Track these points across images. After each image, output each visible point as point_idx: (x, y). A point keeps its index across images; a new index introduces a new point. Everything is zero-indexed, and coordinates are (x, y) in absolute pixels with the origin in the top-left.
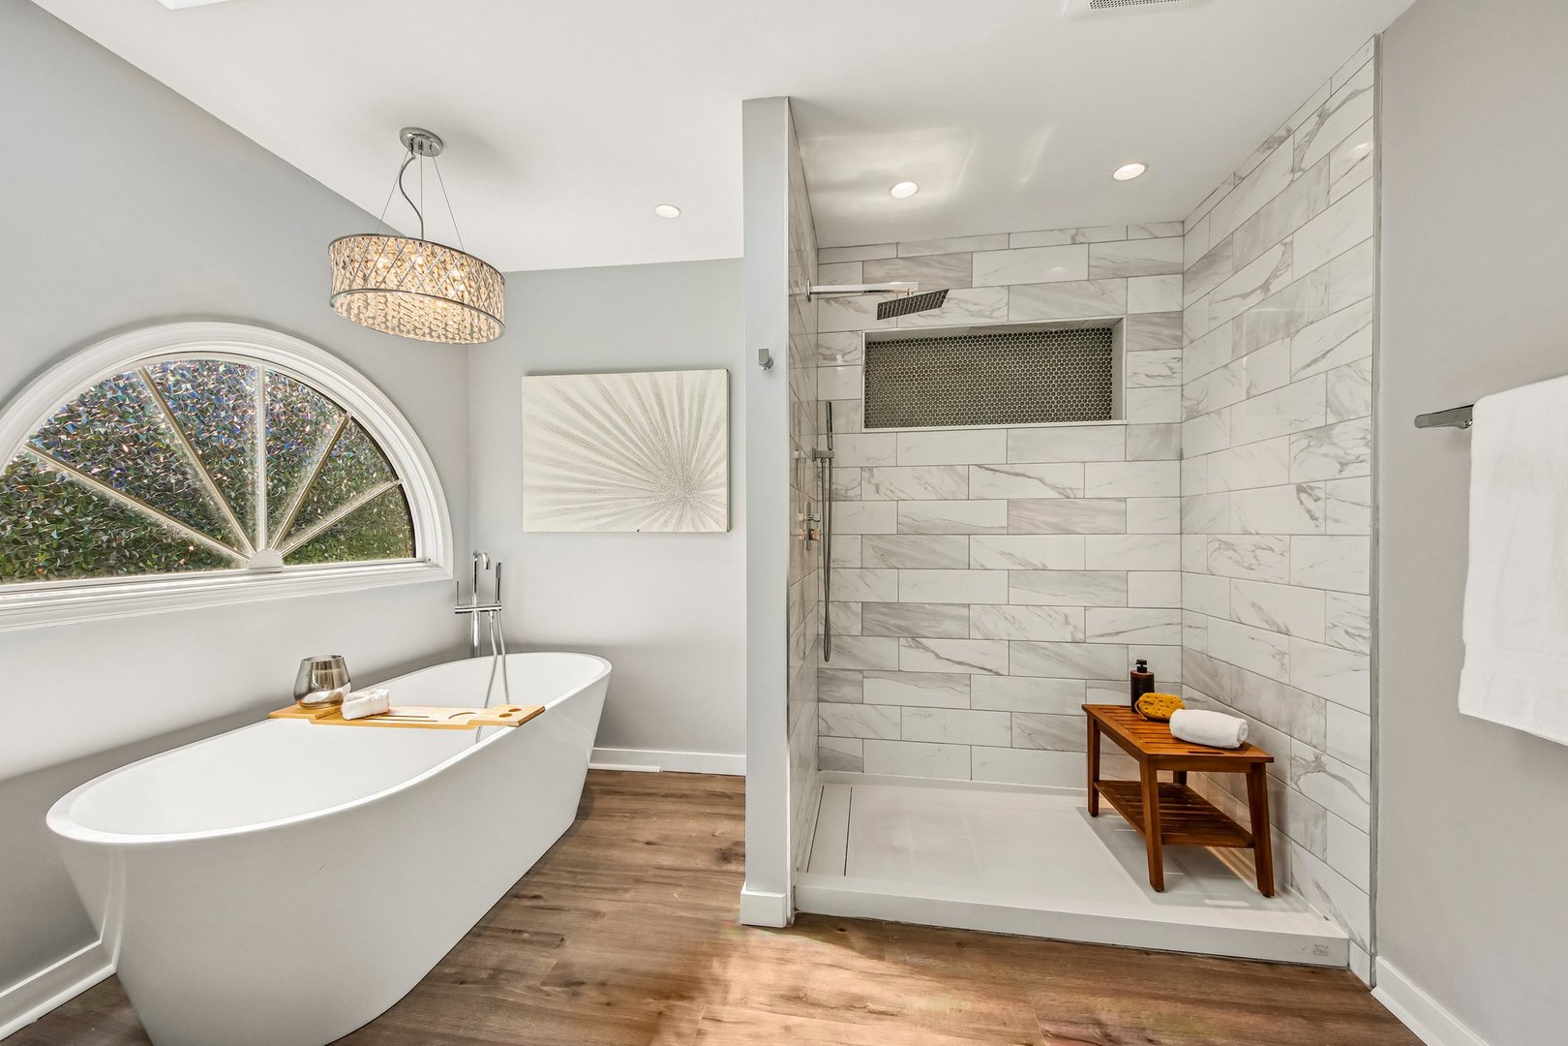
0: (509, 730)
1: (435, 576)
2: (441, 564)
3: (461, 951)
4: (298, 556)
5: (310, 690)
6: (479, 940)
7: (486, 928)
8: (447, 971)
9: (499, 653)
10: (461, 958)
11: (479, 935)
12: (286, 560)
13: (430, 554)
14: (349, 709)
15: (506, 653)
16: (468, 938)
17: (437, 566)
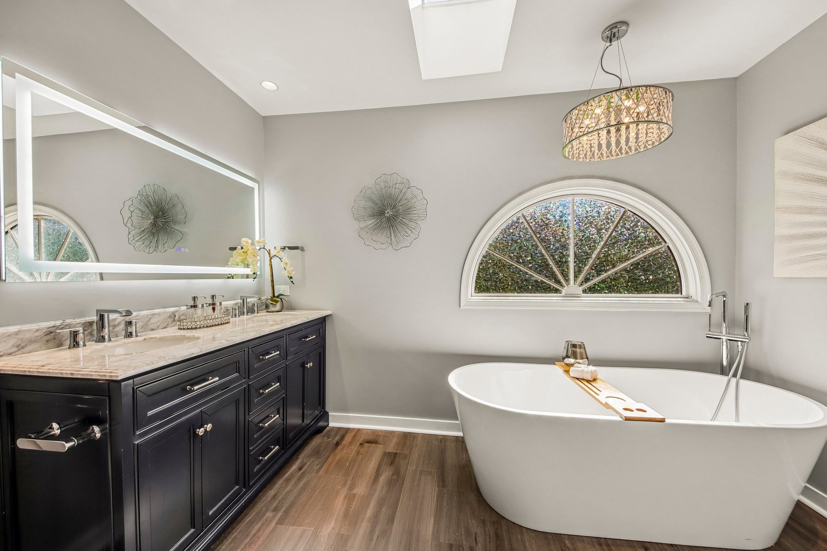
0: (618, 418)
1: (691, 308)
2: (699, 301)
3: (583, 541)
4: (592, 290)
5: (567, 356)
6: (597, 547)
7: (608, 545)
8: (567, 542)
9: (735, 375)
10: (579, 545)
11: (600, 545)
12: (584, 291)
13: (692, 293)
14: (573, 371)
15: (742, 377)
16: (594, 540)
17: (697, 301)
